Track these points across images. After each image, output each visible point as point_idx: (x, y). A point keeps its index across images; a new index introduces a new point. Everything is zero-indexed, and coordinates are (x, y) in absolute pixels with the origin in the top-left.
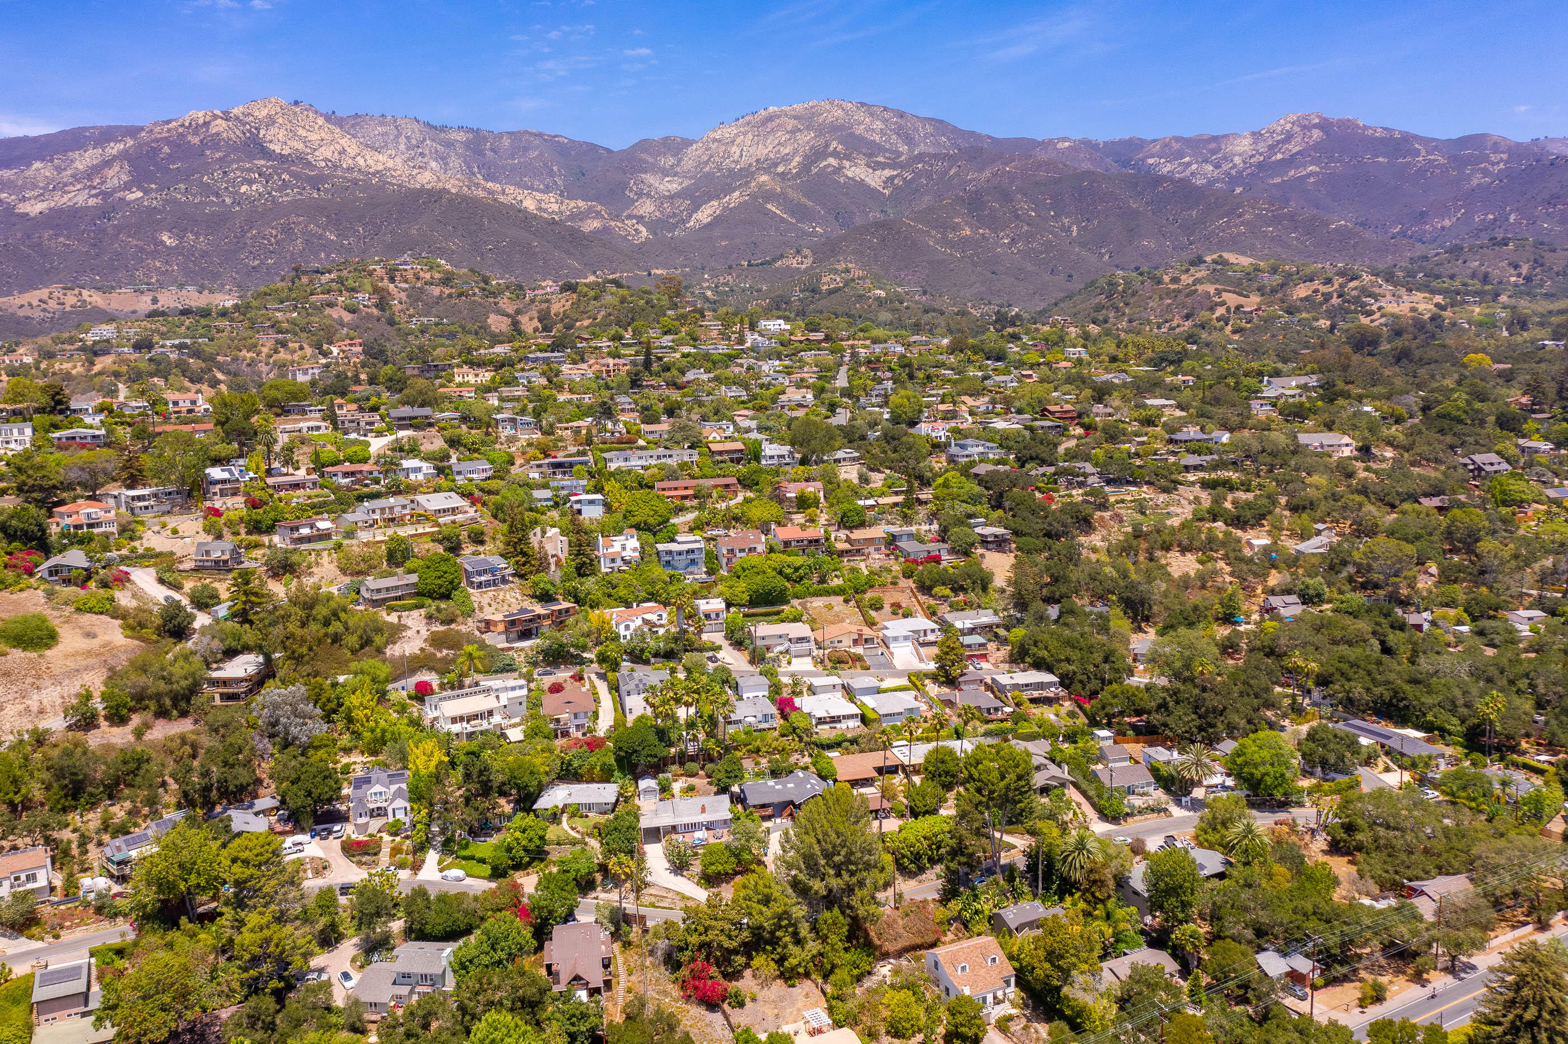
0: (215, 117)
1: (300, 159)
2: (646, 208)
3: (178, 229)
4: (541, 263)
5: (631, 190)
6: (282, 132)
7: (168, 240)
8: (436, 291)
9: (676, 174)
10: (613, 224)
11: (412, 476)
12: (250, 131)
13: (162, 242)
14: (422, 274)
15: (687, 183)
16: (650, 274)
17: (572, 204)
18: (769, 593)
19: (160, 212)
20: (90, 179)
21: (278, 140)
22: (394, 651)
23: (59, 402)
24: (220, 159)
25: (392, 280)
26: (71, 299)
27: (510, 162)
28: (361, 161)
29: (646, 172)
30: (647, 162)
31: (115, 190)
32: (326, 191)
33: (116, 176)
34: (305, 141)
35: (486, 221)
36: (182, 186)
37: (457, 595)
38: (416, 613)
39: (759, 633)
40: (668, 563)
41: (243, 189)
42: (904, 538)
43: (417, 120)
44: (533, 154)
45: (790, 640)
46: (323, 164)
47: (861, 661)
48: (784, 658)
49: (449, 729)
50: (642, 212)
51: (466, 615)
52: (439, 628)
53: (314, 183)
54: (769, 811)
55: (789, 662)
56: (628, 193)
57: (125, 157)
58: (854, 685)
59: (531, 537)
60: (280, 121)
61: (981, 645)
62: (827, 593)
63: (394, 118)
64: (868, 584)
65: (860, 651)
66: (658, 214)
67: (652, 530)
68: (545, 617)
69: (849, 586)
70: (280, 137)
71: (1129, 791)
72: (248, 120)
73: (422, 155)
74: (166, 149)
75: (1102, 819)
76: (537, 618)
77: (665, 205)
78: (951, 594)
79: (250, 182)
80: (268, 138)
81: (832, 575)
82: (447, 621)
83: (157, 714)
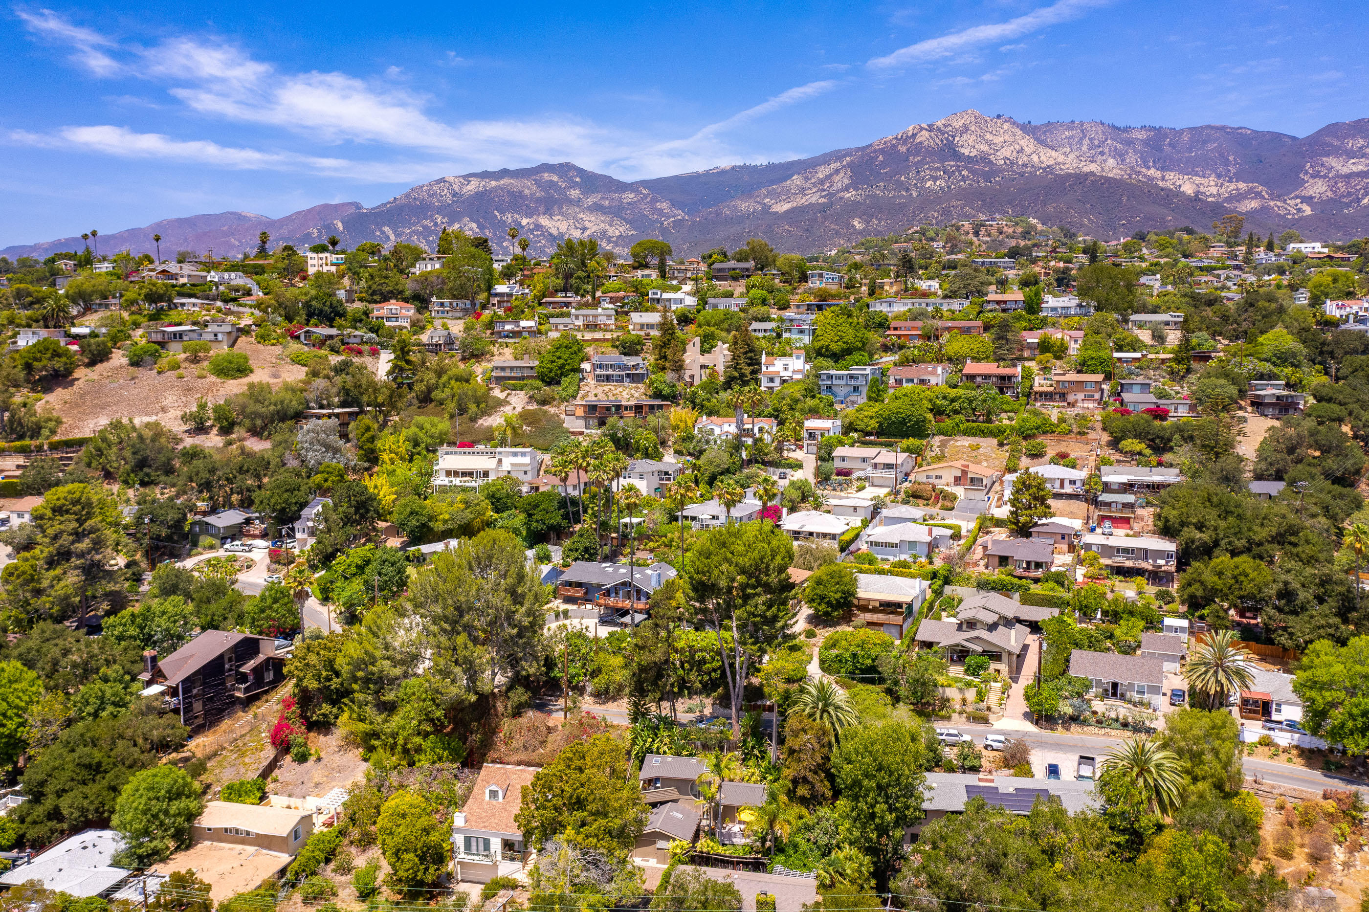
0: (922, 129)
1: (984, 159)
2: (1317, 188)
3: (866, 216)
5: (1306, 173)
6: (973, 137)
7: (857, 224)
8: (1013, 243)
9: (1363, 156)
10: (1272, 203)
11: (673, 305)
12: (947, 139)
13: (853, 226)
14: (1005, 229)
17: (1232, 186)
18: (903, 422)
19: (862, 204)
20: (822, 185)
21: (968, 146)
22: (486, 422)
24: (919, 162)
25: (977, 234)
27: (1187, 155)
28: (1035, 158)
29: (1328, 155)
30: (1332, 145)
31: (838, 191)
32: (997, 182)
33: (841, 180)
34: (990, 144)
35: (1124, 199)
36: (882, 184)
37: (565, 381)
38: (522, 393)
39: (839, 452)
40: (829, 388)
41: (928, 184)
42: (1136, 389)
43: (1102, 124)
44: (1211, 146)
45: (875, 466)
46: (1002, 162)
47: (946, 500)
48: (856, 484)
49: (441, 480)
50: (1311, 193)
51: (564, 400)
52: (533, 407)
53: (987, 177)
54: (580, 593)
55: (860, 489)
56: (1301, 175)
57: (850, 166)
58: (885, 512)
59: (689, 347)
60: (973, 128)
61: (1125, 505)
62: (983, 434)
63: (1082, 123)
64: (1046, 429)
65: (959, 491)
66: (1329, 194)
67: (835, 358)
68: (626, 408)
69: (1012, 429)
70: (971, 142)
71: (1114, 691)
72: (947, 130)
73: (1102, 153)
74: (881, 158)
75: (1027, 716)
76: (618, 407)
77: (1340, 185)
78: (1148, 452)
79: (935, 179)
80: (961, 143)
81: (1003, 416)
82: (544, 402)
83: (255, 432)
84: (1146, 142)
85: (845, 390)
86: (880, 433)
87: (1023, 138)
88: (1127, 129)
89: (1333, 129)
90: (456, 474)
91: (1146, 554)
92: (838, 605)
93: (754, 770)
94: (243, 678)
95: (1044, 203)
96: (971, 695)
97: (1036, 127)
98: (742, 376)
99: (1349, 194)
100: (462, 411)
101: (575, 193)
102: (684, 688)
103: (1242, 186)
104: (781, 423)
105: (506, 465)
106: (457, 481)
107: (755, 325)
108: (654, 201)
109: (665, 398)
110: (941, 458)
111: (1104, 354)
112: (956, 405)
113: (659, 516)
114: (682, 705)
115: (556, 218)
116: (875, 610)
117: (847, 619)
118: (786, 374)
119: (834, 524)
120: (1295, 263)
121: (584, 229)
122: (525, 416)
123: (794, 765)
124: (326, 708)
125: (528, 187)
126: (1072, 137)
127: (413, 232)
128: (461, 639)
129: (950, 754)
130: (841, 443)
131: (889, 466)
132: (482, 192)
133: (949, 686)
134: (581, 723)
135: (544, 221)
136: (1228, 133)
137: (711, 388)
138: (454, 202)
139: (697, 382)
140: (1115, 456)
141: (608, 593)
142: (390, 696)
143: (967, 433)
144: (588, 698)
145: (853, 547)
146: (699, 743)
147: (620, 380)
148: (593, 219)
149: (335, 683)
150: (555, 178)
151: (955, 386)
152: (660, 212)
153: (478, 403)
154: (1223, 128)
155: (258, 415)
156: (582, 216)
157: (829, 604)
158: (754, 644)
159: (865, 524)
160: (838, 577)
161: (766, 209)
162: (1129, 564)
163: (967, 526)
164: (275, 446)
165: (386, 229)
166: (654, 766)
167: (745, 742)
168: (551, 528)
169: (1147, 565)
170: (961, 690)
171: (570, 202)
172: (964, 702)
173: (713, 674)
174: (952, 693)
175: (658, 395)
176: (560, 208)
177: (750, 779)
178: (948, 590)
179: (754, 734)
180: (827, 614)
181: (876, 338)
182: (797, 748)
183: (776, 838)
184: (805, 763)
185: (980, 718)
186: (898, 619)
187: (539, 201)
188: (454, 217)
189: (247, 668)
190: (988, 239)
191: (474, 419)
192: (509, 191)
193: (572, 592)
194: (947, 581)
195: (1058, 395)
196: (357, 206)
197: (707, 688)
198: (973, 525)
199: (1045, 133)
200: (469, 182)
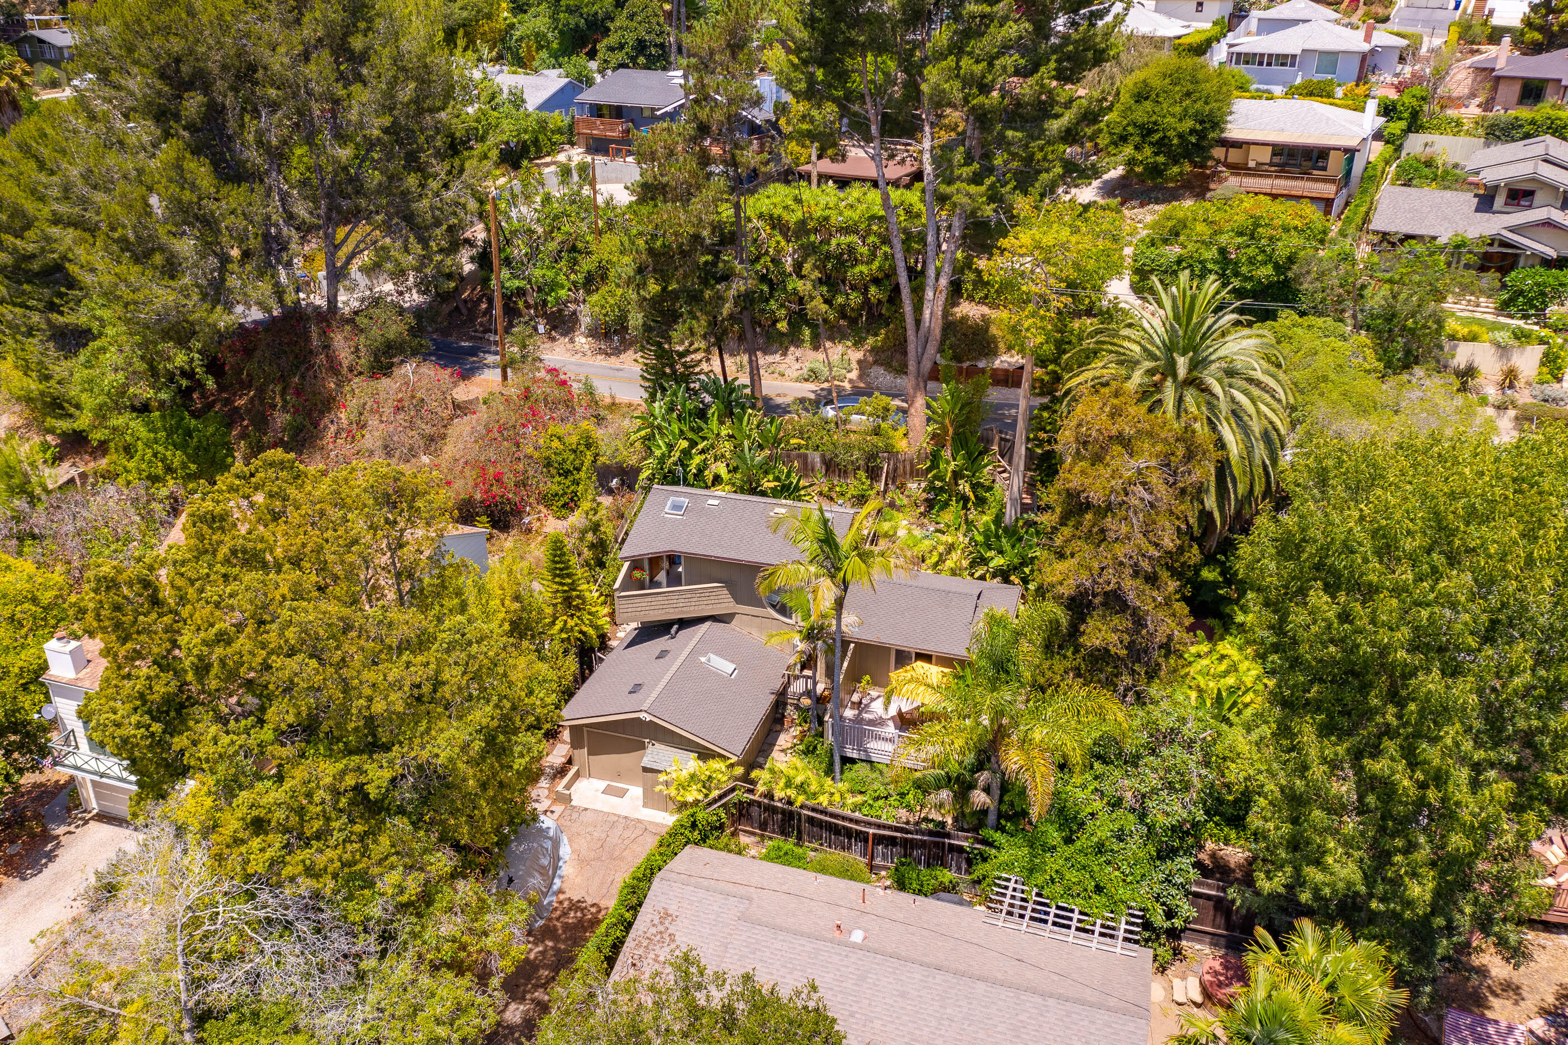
47: (1375, 5)
54: (614, 130)
58: (1259, 14)
92: (1182, 150)
93: (954, 536)
96: (1527, 363)
114: (796, 362)
116: (1262, 172)
117: (1198, 187)
123: (1084, 549)
133: (1473, 338)
134: (527, 394)
144: (573, 341)
146: (816, 458)
157: (1162, 145)
158: (976, 179)
159: (1222, 28)
166: (668, 519)
167: (935, 458)
170: (1503, 350)
172: (1510, 379)
173: (873, 290)
174: (1479, 356)
177: (941, 560)
178: (1415, 143)
179: (961, 441)
180: (1155, 171)
182: (1096, 496)
183: (1005, 787)
184: (1120, 551)
186: (1323, 188)
193: (601, 129)
194: (1415, 125)
197: (857, 325)
198: (1440, 41)
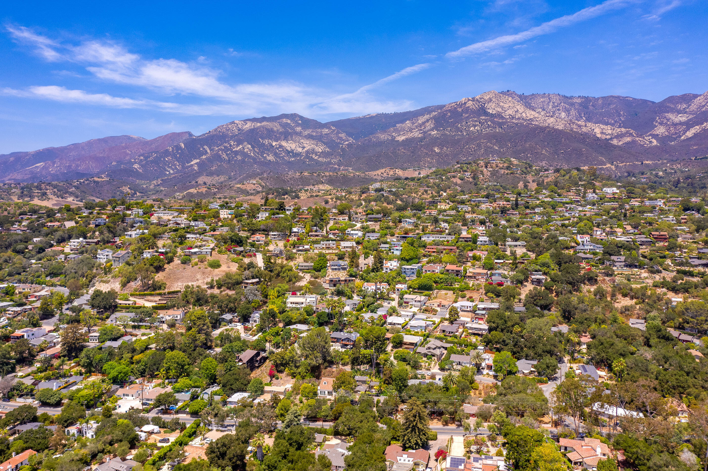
0: (469, 100)
1: (499, 115)
2: (661, 130)
3: (441, 146)
4: (584, 159)
5: (657, 122)
6: (494, 104)
7: (437, 150)
8: (502, 171)
9: (686, 113)
10: (637, 139)
11: (354, 236)
12: (481, 105)
13: (435, 151)
14: (499, 165)
15: (691, 117)
16: (642, 163)
17: (619, 130)
18: (426, 286)
19: (439, 139)
20: (421, 127)
21: (492, 109)
22: (298, 284)
23: (282, 207)
24: (467, 117)
25: (486, 167)
26: (391, 173)
27: (600, 110)
28: (524, 115)
29: (668, 113)
30: (670, 107)
31: (428, 131)
32: (505, 128)
33: (429, 126)
34: (502, 108)
35: (563, 140)
36: (449, 129)
37: (322, 270)
38: (309, 274)
39: (406, 296)
40: (405, 272)
41: (471, 129)
42: (497, 275)
43: (559, 95)
44: (612, 106)
45: (415, 301)
46: (508, 117)
47: (434, 312)
48: (410, 306)
49: (289, 305)
50: (658, 132)
51: (322, 277)
52: (313, 279)
53: (500, 125)
54: (336, 340)
55: (411, 308)
56: (654, 123)
57: (434, 118)
58: (416, 317)
59: (361, 257)
60: (494, 100)
61: (482, 314)
62: (449, 290)
63: (549, 95)
64: (468, 289)
65: (438, 309)
66: (666, 133)
67: (407, 261)
68: (342, 281)
69: (457, 288)
70: (493, 107)
71: (459, 364)
72: (481, 100)
73: (559, 110)
74: (449, 114)
75: (439, 369)
76: (339, 281)
77: (671, 129)
78: (495, 297)
79: (475, 126)
80: (488, 107)
81: (456, 283)
82: (316, 278)
83: (229, 288)
84: (580, 104)
85: (410, 273)
86: (419, 289)
87: (518, 105)
88: (571, 98)
89: (671, 99)
90: (294, 303)
91: (481, 329)
92: (398, 344)
93: (378, 380)
94: (257, 361)
95: (526, 141)
96: (427, 364)
97: (526, 96)
98: (377, 268)
99: (676, 133)
100: (290, 280)
101: (299, 129)
102: (362, 363)
103: (623, 130)
104: (389, 285)
105: (308, 301)
106: (294, 305)
107: (383, 245)
108: (338, 133)
109: (354, 276)
110: (436, 298)
111: (491, 262)
112: (442, 280)
113: (354, 318)
114: (362, 366)
115: (290, 142)
116: (408, 345)
117: (401, 347)
118: (391, 267)
119: (400, 320)
120: (601, 199)
121: (304, 148)
122: (310, 282)
123: (385, 377)
124: (282, 367)
125: (276, 127)
126: (544, 101)
127: (219, 149)
128: (315, 352)
129: (420, 376)
130: (406, 293)
131: (420, 301)
132: (253, 129)
133: (422, 362)
134: (340, 370)
135: (284, 143)
136: (621, 100)
137: (367, 272)
138: (239, 133)
139: (363, 269)
140: (486, 298)
141: (343, 340)
142: (298, 365)
143: (445, 289)
144: (340, 366)
145: (405, 327)
146: (366, 374)
147: (339, 269)
148: (308, 142)
149: (284, 362)
150: (289, 121)
151: (442, 274)
152: (341, 139)
153: (295, 278)
154: (618, 97)
155: (229, 283)
156: (302, 141)
157: (396, 343)
158: (378, 353)
159: (410, 320)
160: (399, 337)
161: (393, 138)
162: (476, 332)
163: (437, 320)
164: (237, 294)
165: (205, 147)
166: (357, 378)
167: (376, 374)
168: (325, 322)
169: (480, 332)
170: (425, 363)
171: (297, 134)
172: (425, 366)
173: (369, 360)
174: (423, 364)
175: (351, 276)
176: (292, 137)
178: (428, 339)
179: (378, 372)
180: (396, 345)
181: (422, 251)
182: (386, 374)
183: (381, 391)
184: (387, 376)
185: (428, 370)
186: (413, 347)
187: (281, 133)
188: (239, 142)
189: (258, 358)
190: (491, 169)
191: (294, 283)
192: (266, 129)
193: (333, 340)
194: (428, 337)
195: (474, 277)
196: (190, 134)
197: (367, 363)
198: (439, 320)
199: (531, 99)
200: (246, 123)
